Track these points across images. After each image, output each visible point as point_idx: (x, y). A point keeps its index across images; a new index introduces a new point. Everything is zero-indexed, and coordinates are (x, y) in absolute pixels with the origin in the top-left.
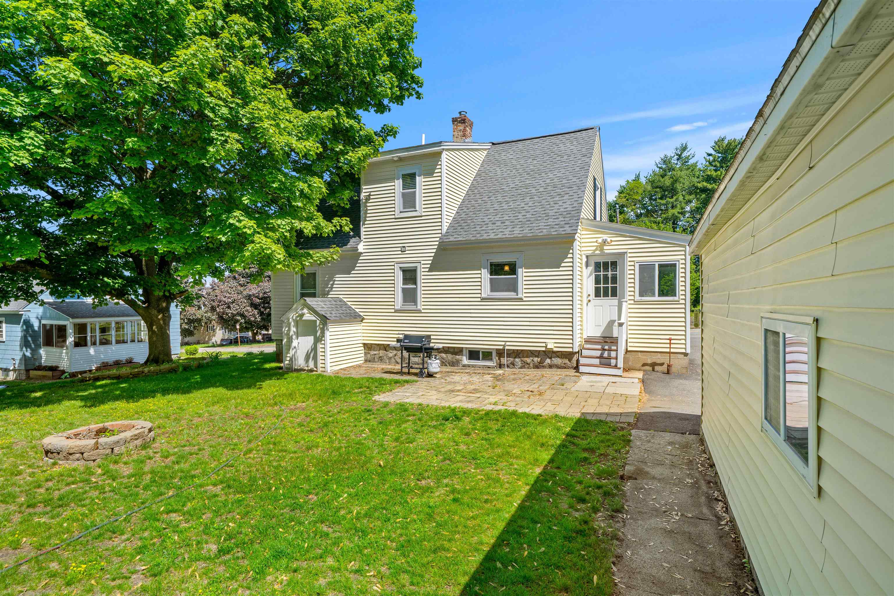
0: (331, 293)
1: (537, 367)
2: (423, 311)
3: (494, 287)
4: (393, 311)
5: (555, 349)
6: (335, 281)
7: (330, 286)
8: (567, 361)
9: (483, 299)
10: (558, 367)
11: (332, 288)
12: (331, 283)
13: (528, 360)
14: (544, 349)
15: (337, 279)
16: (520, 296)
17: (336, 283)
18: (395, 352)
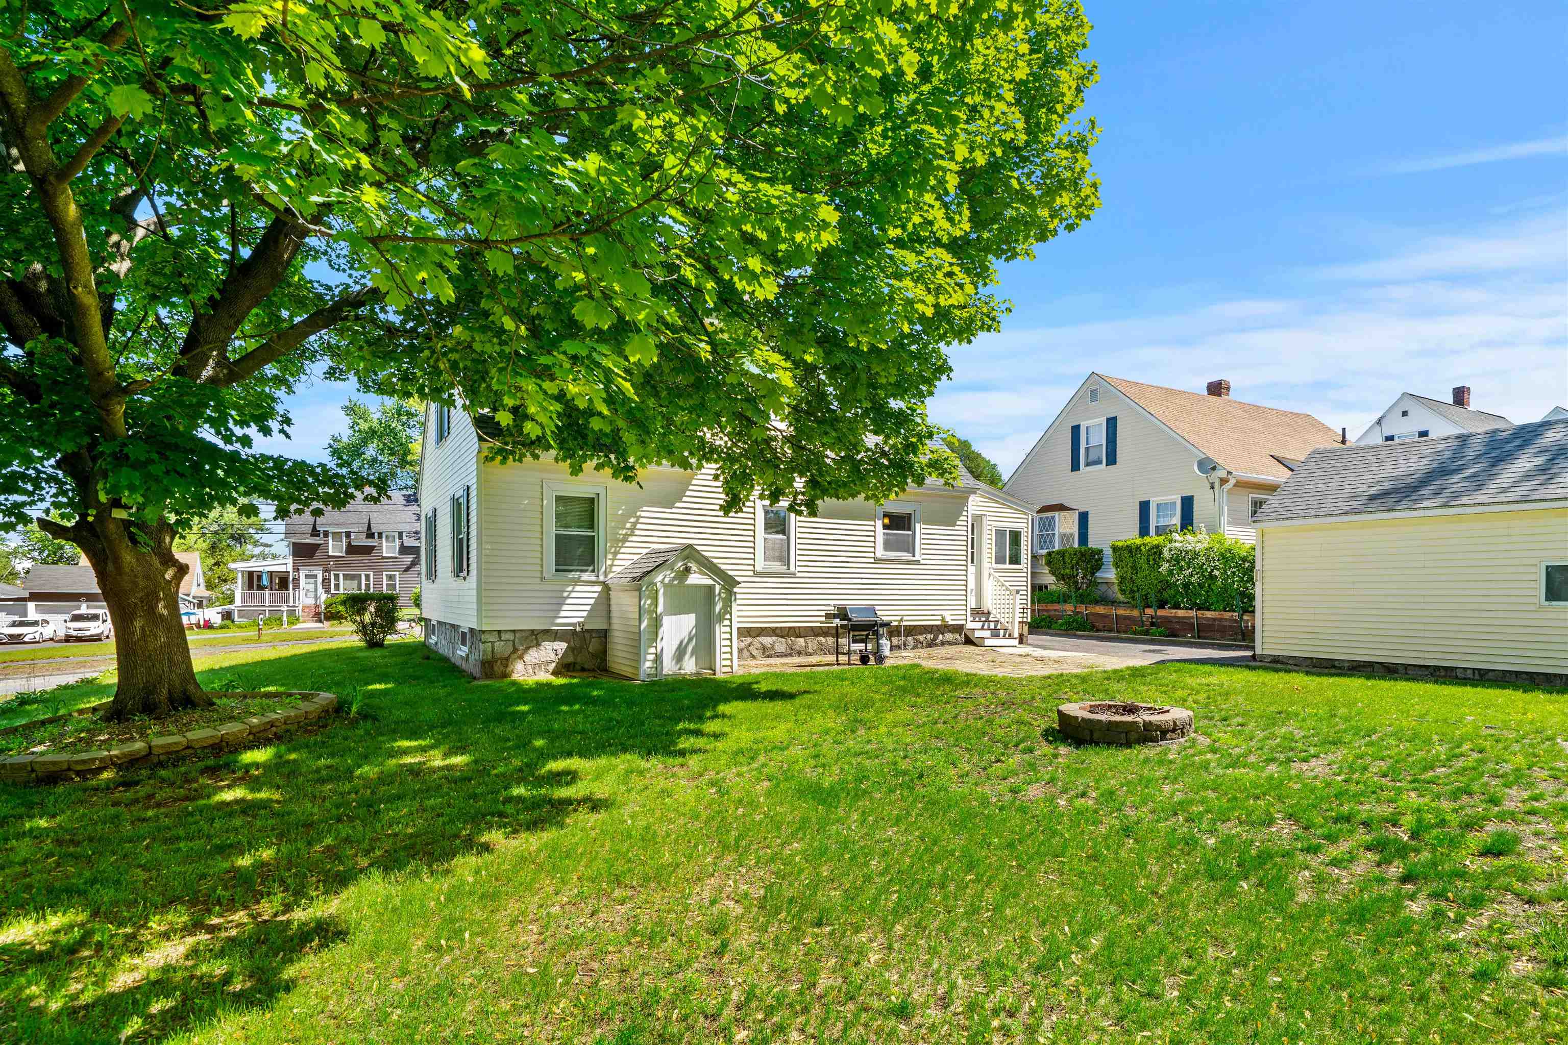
0: (631, 539)
1: (930, 645)
2: (799, 575)
3: (889, 545)
4: (751, 573)
5: (951, 623)
6: (640, 517)
7: (628, 525)
8: (957, 636)
9: (877, 560)
10: (950, 643)
11: (633, 529)
12: (632, 520)
13: (921, 638)
14: (939, 623)
15: (643, 514)
16: (917, 557)
17: (641, 520)
18: (749, 640)
